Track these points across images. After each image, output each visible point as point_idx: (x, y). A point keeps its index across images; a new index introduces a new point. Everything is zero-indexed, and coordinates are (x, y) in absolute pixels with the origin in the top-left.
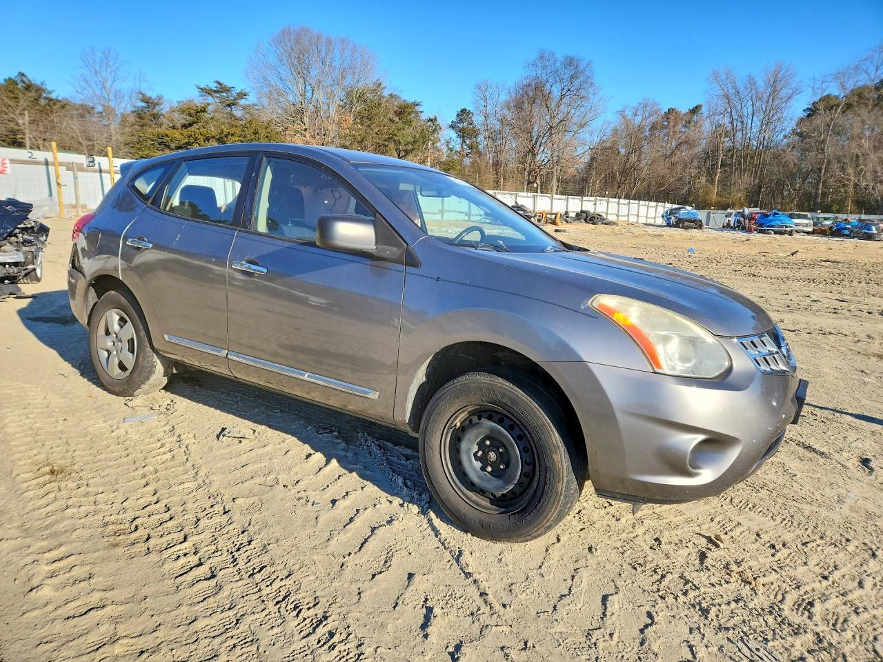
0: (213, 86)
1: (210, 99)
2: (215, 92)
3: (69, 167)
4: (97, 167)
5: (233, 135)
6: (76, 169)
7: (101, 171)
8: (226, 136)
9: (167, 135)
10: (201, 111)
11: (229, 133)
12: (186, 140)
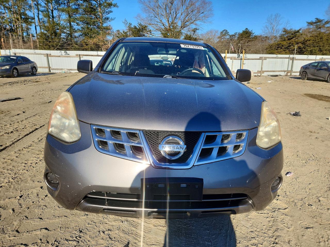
0: (314, 20)
1: (312, 27)
2: (314, 23)
3: (231, 58)
4: (240, 58)
5: (309, 40)
6: (233, 59)
7: (241, 59)
8: (306, 41)
9: (281, 44)
10: (297, 32)
11: (308, 40)
12: (288, 45)
